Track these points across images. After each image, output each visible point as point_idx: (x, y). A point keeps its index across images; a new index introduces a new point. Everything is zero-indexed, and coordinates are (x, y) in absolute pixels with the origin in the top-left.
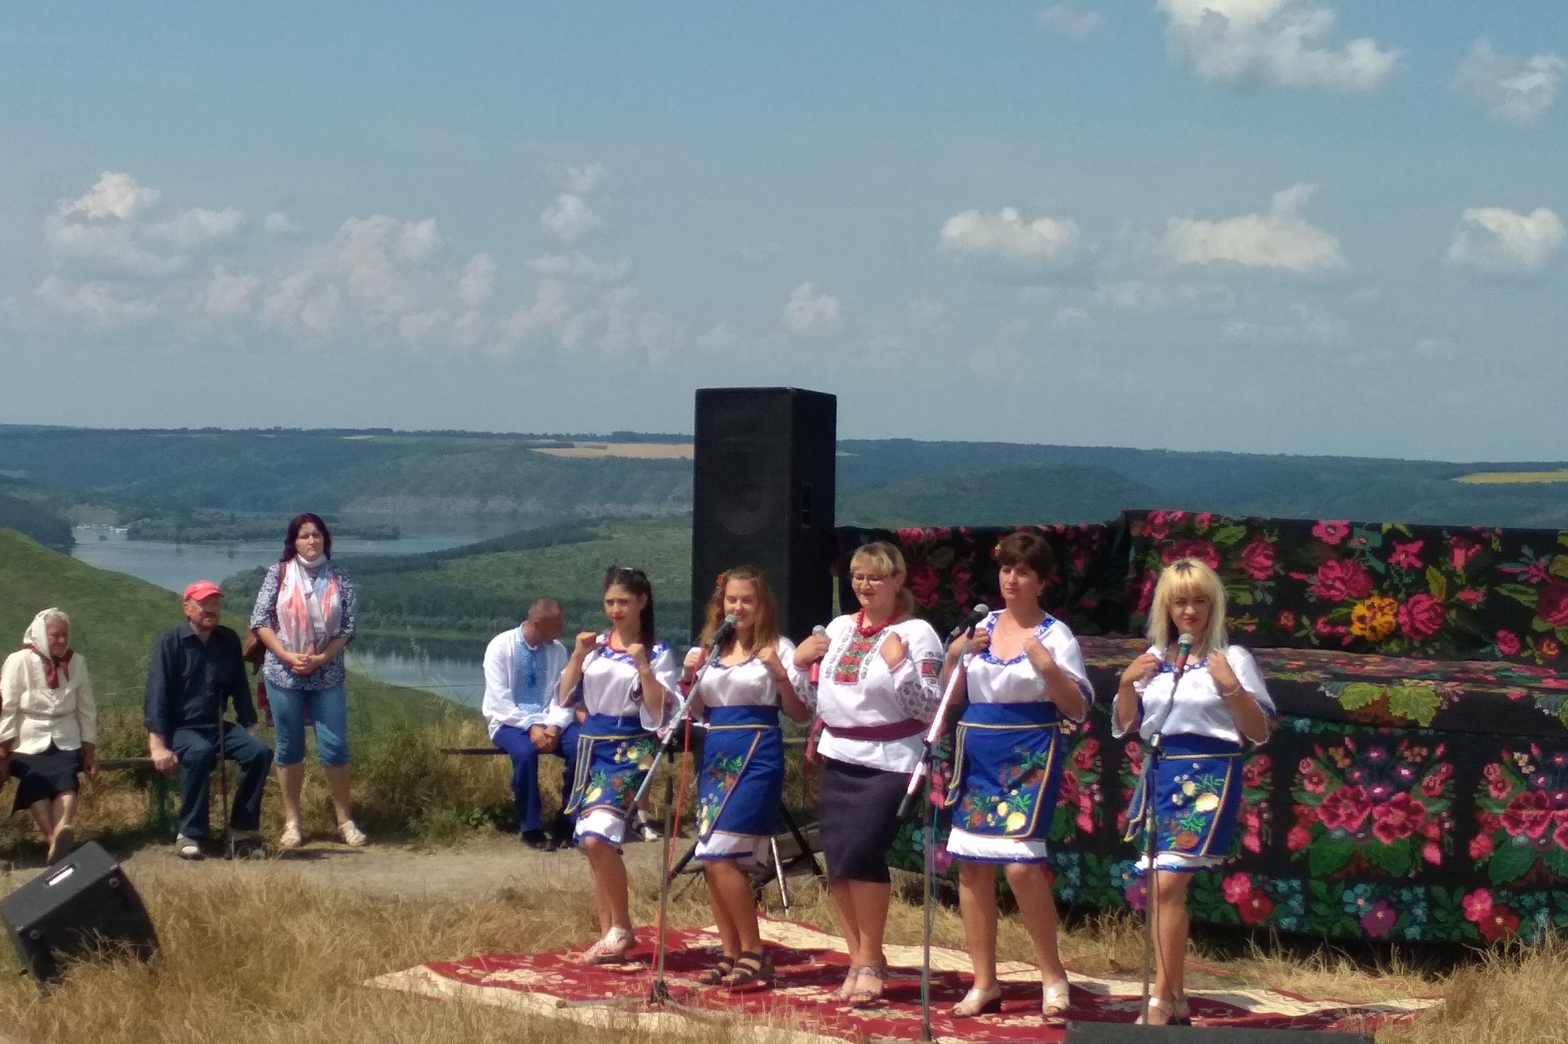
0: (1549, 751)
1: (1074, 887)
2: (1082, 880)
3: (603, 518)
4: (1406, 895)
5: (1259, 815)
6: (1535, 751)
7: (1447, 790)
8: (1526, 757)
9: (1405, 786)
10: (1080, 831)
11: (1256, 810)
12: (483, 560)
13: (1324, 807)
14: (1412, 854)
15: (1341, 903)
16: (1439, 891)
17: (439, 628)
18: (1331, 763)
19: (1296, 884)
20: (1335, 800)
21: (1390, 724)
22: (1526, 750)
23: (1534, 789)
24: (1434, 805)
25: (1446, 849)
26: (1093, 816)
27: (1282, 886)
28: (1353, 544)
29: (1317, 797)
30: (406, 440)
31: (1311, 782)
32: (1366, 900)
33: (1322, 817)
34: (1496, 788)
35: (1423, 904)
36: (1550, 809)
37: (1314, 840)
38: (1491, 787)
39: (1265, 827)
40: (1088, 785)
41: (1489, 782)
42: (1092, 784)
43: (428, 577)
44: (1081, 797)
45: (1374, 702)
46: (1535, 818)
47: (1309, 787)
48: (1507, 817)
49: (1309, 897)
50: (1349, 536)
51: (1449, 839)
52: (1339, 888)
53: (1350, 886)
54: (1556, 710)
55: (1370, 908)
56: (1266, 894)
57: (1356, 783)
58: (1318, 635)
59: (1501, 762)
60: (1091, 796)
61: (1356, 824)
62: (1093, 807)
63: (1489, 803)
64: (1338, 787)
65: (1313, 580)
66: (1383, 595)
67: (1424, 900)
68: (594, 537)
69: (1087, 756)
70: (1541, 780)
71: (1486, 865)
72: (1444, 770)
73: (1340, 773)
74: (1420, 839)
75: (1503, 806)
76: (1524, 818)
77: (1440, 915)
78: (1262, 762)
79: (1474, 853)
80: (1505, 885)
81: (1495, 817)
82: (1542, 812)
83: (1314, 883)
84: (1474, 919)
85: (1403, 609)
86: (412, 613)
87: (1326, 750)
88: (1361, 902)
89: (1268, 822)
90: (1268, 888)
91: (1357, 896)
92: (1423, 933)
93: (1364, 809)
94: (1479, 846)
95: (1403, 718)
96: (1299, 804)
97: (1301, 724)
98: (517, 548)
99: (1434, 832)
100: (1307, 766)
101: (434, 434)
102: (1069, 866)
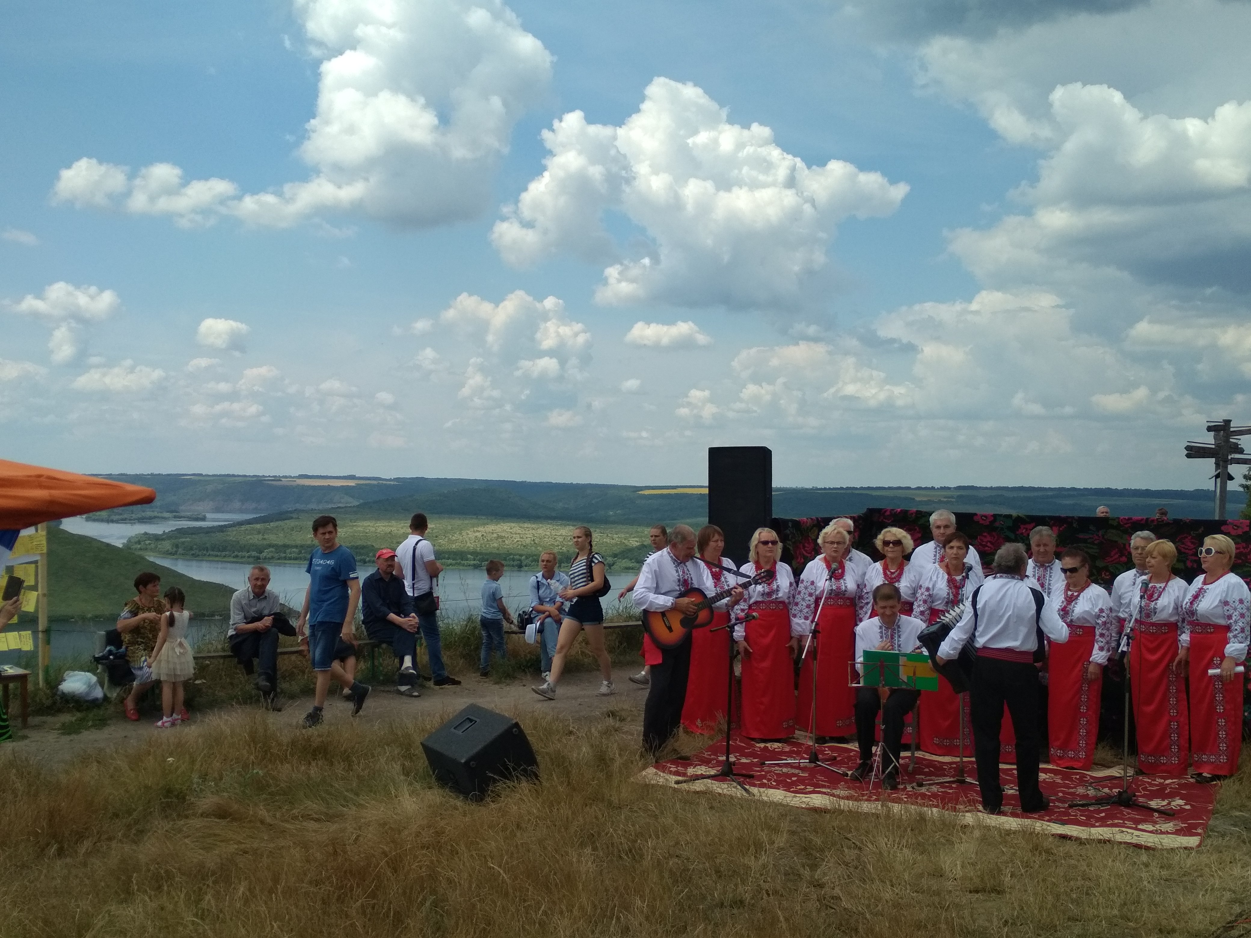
3: (295, 510)
12: (243, 528)
17: (225, 557)
28: (997, 524)
30: (208, 478)
43: (219, 536)
50: (994, 521)
68: (292, 518)
86: (213, 550)
98: (257, 523)
101: (220, 476)
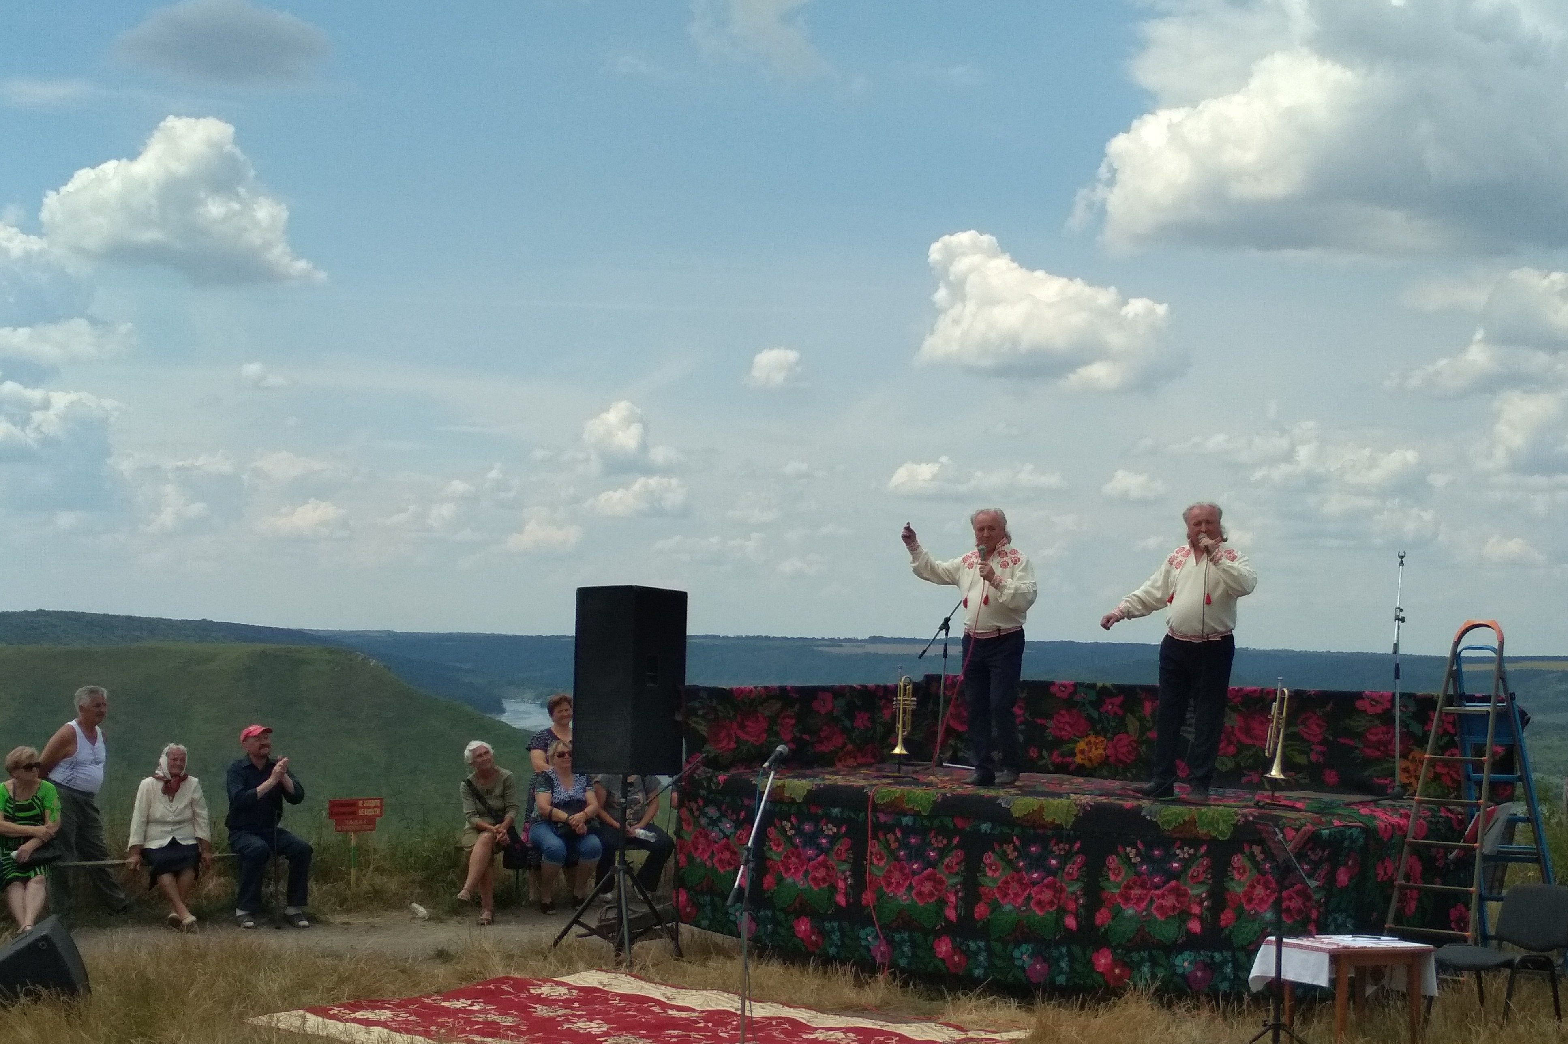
0: (1150, 847)
1: (837, 946)
2: (843, 942)
4: (1055, 953)
5: (956, 893)
6: (1140, 846)
7: (1082, 875)
8: (1134, 851)
9: (1052, 872)
10: (837, 905)
11: (954, 890)
13: (999, 888)
14: (1057, 922)
15: (1011, 958)
16: (1076, 950)
18: (1004, 856)
19: (982, 944)
20: (1006, 882)
21: (1044, 827)
22: (1135, 846)
23: (1139, 874)
24: (1072, 886)
25: (1079, 919)
26: (846, 895)
27: (973, 946)
28: (1077, 698)
29: (994, 880)
31: (991, 869)
32: (1029, 956)
33: (997, 896)
34: (1114, 873)
35: (1066, 959)
36: (1150, 889)
37: (992, 913)
38: (1110, 873)
39: (960, 903)
40: (843, 872)
41: (1110, 869)
42: (846, 871)
44: (839, 880)
45: (1034, 811)
46: (1140, 895)
47: (990, 874)
48: (1121, 895)
49: (991, 953)
50: (1074, 693)
51: (1081, 911)
52: (1010, 946)
53: (1018, 945)
54: (1155, 817)
55: (1032, 962)
56: (963, 953)
57: (1021, 870)
58: (1053, 764)
59: (1117, 854)
60: (846, 879)
61: (1020, 900)
62: (846, 888)
63: (1110, 885)
64: (1009, 872)
65: (1050, 724)
66: (1097, 734)
67: (1067, 956)
69: (843, 851)
70: (1145, 867)
71: (1106, 930)
72: (1079, 860)
73: (1010, 862)
74: (1062, 911)
75: (1118, 887)
76: (1132, 896)
77: (1078, 967)
78: (959, 854)
79: (1098, 922)
80: (1119, 946)
81: (1113, 895)
82: (1145, 892)
83: (993, 943)
84: (1100, 970)
85: (1110, 745)
87: (1001, 846)
88: (1025, 957)
89: (962, 898)
90: (964, 947)
91: (1022, 954)
92: (1067, 980)
93: (1026, 889)
94: (1102, 916)
95: (1052, 823)
96: (983, 886)
97: (985, 827)
99: (1072, 906)
100: (989, 858)
102: (833, 930)
